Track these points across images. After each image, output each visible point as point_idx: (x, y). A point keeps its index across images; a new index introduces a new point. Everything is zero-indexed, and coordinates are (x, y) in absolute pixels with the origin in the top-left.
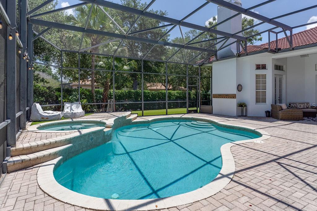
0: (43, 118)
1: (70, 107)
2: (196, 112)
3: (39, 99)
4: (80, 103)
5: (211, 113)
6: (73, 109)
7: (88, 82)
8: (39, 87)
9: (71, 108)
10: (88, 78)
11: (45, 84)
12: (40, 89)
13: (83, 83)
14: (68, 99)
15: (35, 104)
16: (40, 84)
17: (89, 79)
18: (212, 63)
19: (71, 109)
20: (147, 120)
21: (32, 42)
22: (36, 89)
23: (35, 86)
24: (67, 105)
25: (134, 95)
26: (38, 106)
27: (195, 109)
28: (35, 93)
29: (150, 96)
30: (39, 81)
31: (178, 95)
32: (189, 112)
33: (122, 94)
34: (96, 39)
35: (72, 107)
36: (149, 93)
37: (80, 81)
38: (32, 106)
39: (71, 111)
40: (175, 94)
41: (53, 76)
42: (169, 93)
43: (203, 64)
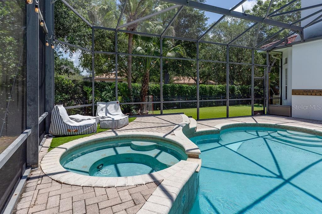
0: (69, 131)
1: (105, 109)
2: (262, 113)
3: (62, 97)
4: (118, 103)
5: (289, 116)
6: (110, 112)
7: (112, 75)
8: (63, 80)
9: (107, 110)
10: (112, 71)
11: (70, 76)
12: (64, 83)
13: (107, 77)
14: (101, 97)
15: (57, 107)
16: (64, 76)
17: (113, 73)
18: (292, 46)
19: (107, 112)
20: (215, 129)
21: (51, 4)
22: (59, 83)
23: (57, 78)
24: (101, 105)
25: (171, 90)
26: (62, 109)
27: (262, 109)
28: (57, 88)
29: (189, 91)
30: (63, 72)
31: (221, 90)
32: (254, 114)
33: (157, 89)
34: (134, 16)
35: (108, 108)
36: (187, 87)
37: (104, 74)
38: (53, 111)
39: (106, 115)
40: (216, 89)
41: (75, 69)
42: (210, 87)
43: (275, 48)
